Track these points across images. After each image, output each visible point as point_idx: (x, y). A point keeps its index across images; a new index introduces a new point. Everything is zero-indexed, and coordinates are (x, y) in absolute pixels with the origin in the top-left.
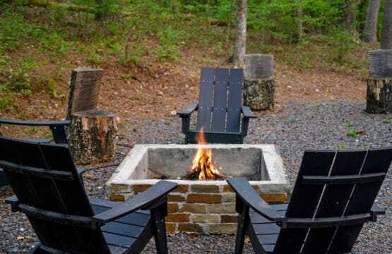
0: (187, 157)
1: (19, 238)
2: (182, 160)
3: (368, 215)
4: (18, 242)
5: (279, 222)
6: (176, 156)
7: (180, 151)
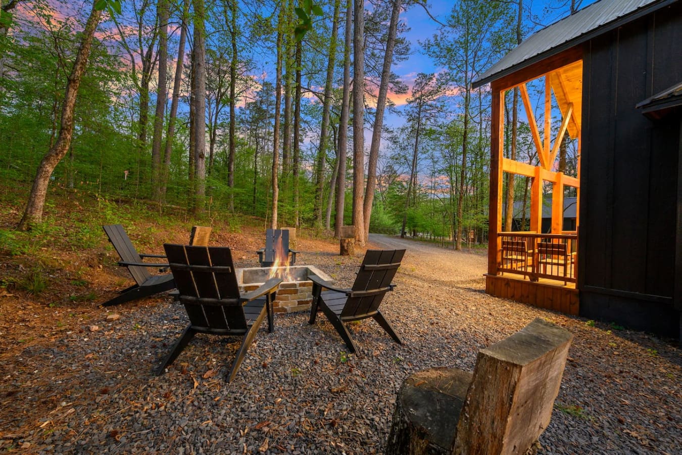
0: (267, 274)
1: (165, 327)
2: (263, 276)
3: (389, 288)
4: (165, 330)
5: (348, 294)
6: (260, 274)
7: (262, 270)
